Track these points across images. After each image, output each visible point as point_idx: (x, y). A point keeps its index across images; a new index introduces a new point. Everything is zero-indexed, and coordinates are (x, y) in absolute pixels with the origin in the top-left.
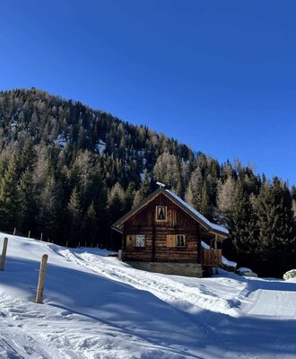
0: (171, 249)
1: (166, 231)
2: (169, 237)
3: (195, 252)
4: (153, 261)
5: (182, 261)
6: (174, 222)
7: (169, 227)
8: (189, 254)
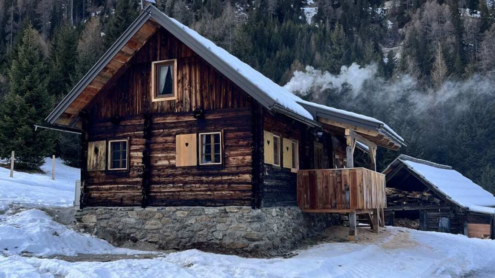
0: (187, 170)
1: (175, 125)
2: (181, 139)
3: (248, 177)
4: (145, 204)
5: (212, 202)
6: (195, 100)
7: (183, 114)
8: (230, 183)
